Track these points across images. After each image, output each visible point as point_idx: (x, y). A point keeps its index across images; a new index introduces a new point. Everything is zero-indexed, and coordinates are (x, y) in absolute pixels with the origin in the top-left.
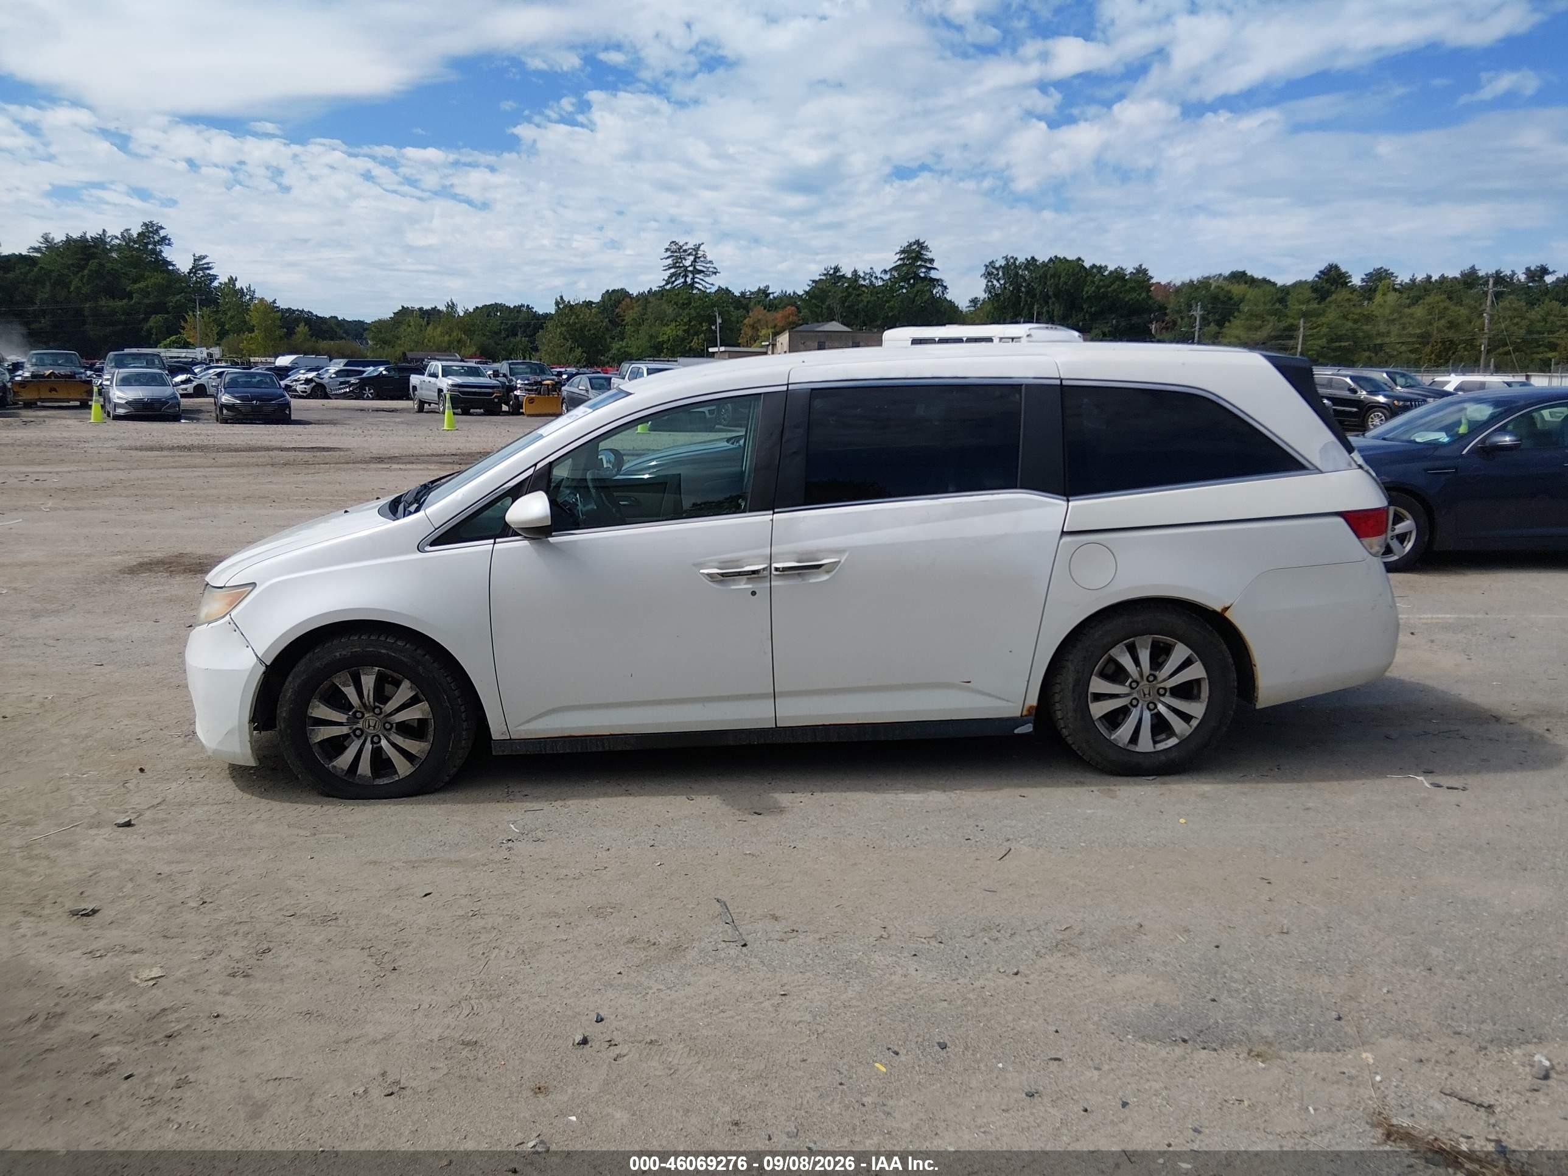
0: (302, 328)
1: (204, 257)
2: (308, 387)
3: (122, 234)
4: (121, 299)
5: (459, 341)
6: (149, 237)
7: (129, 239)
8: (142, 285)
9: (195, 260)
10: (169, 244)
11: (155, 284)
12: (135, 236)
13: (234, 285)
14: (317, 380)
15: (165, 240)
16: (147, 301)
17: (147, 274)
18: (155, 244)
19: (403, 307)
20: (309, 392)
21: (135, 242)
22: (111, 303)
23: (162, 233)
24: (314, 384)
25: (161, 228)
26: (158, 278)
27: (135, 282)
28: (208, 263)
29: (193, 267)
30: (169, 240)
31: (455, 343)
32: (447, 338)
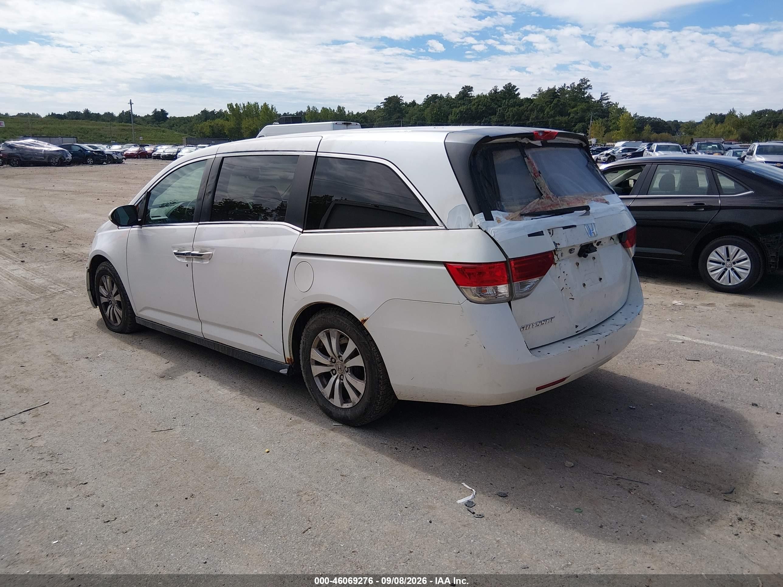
0: (647, 127)
1: (606, 94)
2: (606, 158)
3: (571, 85)
4: (565, 116)
5: (730, 132)
6: (582, 86)
7: (574, 87)
8: (575, 109)
9: (602, 96)
10: (591, 89)
11: (581, 108)
12: (576, 86)
13: (617, 107)
14: (612, 154)
15: (589, 87)
16: (576, 117)
17: (579, 104)
18: (584, 89)
19: (711, 114)
20: (606, 160)
21: (576, 89)
22: (560, 118)
23: (588, 83)
24: (610, 156)
25: (588, 81)
26: (583, 106)
27: (573, 108)
28: (607, 97)
29: (600, 99)
30: (591, 86)
31: (727, 133)
32: (722, 130)
